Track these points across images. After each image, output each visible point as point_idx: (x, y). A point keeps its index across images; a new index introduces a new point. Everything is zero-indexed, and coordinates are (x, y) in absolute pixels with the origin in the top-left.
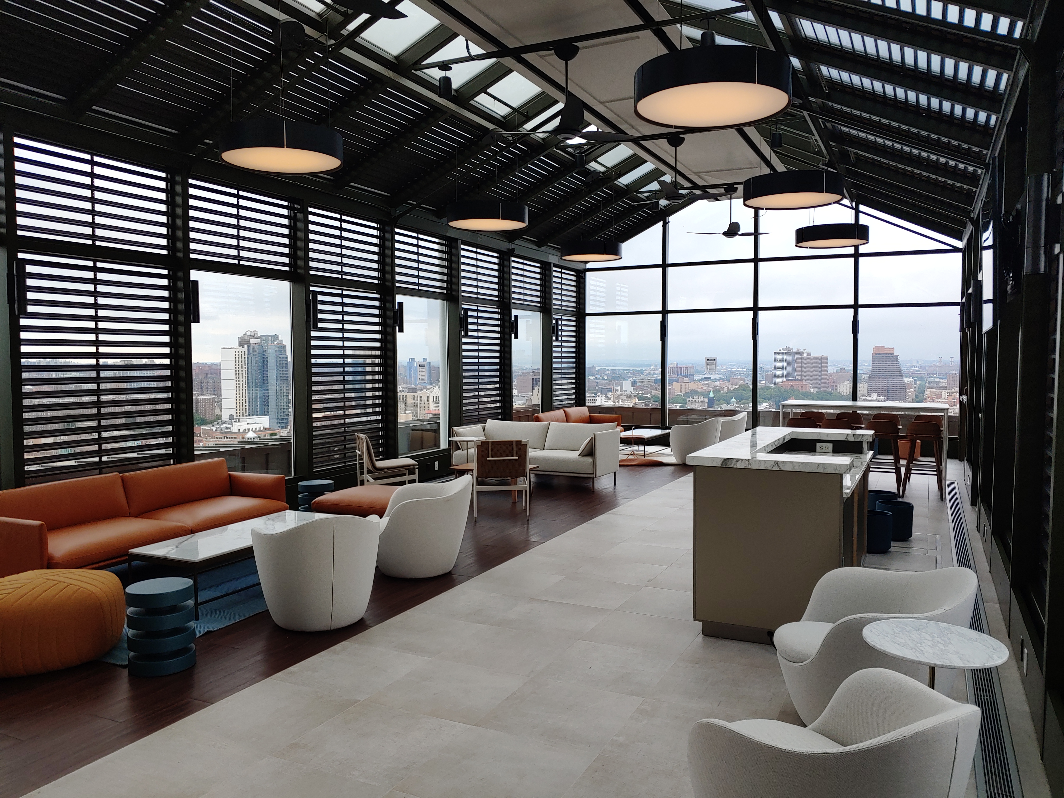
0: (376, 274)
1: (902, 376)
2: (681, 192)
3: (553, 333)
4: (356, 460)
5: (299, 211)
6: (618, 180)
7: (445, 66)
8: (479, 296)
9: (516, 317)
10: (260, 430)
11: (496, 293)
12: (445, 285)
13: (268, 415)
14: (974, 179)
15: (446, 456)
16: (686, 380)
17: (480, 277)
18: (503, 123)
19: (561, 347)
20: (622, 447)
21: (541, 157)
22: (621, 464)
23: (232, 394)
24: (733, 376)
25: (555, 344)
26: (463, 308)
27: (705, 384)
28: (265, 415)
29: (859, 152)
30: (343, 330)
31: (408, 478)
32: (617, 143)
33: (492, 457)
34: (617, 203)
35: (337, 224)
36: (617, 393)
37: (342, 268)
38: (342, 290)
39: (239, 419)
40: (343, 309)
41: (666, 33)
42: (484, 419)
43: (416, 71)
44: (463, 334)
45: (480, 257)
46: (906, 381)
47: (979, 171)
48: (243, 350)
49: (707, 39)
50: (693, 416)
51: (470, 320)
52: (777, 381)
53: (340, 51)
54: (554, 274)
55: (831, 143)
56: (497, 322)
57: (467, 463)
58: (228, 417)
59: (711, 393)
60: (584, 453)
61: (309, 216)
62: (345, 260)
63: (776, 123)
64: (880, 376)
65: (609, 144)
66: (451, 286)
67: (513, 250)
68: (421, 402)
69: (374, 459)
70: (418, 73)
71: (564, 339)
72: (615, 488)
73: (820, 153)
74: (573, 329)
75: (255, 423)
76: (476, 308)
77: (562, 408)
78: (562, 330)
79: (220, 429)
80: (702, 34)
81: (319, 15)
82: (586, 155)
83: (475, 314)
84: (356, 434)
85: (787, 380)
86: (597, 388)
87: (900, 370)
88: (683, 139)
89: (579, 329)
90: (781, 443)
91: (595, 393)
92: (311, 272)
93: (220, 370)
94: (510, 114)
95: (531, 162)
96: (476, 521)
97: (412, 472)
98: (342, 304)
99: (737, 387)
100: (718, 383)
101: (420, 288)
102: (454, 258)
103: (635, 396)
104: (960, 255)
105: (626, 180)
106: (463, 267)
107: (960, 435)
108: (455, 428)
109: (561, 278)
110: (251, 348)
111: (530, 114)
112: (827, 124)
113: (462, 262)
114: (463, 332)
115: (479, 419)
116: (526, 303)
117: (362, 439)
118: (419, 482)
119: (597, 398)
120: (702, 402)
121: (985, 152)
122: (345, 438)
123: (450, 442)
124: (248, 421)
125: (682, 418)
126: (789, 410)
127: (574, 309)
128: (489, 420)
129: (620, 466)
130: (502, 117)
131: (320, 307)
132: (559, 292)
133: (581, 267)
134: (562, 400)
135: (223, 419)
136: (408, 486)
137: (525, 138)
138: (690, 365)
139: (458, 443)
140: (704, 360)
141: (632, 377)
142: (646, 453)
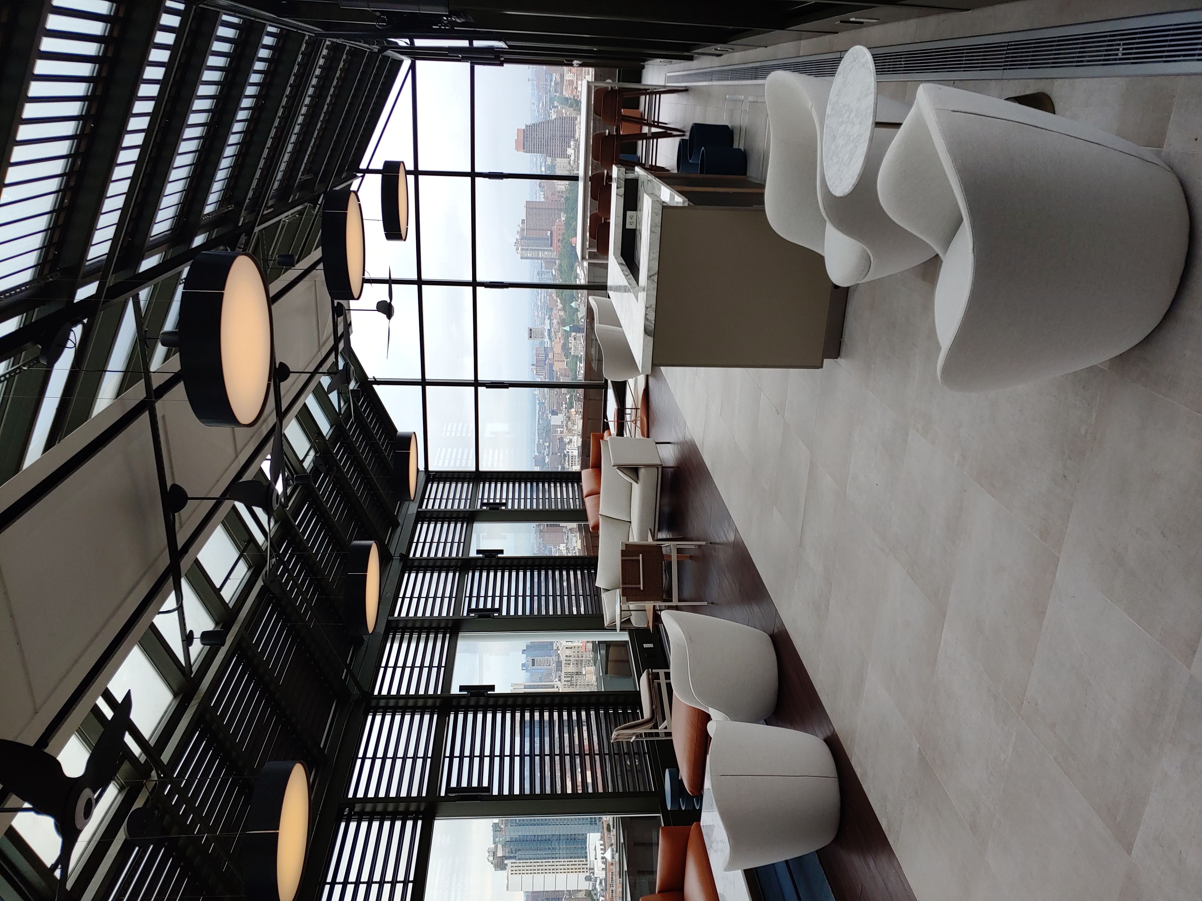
0: (427, 717)
1: (548, 121)
2: (341, 367)
3: (498, 509)
4: (642, 741)
5: (352, 809)
6: (325, 435)
7: (188, 639)
8: (454, 595)
9: (478, 552)
10: (604, 845)
11: (451, 575)
12: (440, 636)
13: (586, 834)
14: (336, 49)
15: (637, 635)
16: (550, 356)
17: (432, 594)
18: (255, 569)
19: (513, 499)
20: (627, 434)
21: (296, 524)
22: (646, 435)
23: (561, 877)
24: (546, 305)
25: (510, 507)
26: (468, 614)
27: (556, 335)
28: (586, 838)
29: (302, 169)
30: (492, 757)
31: (663, 681)
32: (283, 438)
33: (640, 584)
34: (351, 437)
35: (368, 763)
36: (564, 431)
37: (419, 758)
38: (445, 757)
39: (590, 869)
40: (467, 757)
41: (160, 385)
42: (595, 589)
43: (192, 672)
44: (497, 615)
45: (408, 594)
46: (554, 117)
47: (328, 43)
48: (509, 865)
49: (169, 341)
50: (593, 352)
51: (481, 606)
52: (553, 256)
53: (166, 764)
54: (430, 507)
55: (290, 201)
56: (484, 574)
57: (645, 610)
58: (588, 882)
59: (565, 328)
60: (635, 477)
61: (358, 796)
62: (411, 753)
63: (266, 261)
64: (548, 144)
65: (284, 447)
66: (442, 628)
67: (401, 555)
68: (573, 656)
69: (641, 720)
70: (195, 669)
71: (504, 496)
72: (674, 443)
73: (301, 213)
74: (493, 485)
75: (595, 850)
76: (467, 599)
77: (583, 499)
78: (495, 499)
79: (602, 892)
80: (163, 344)
81: (120, 790)
82: (296, 473)
83: (474, 600)
84: (612, 741)
85: (551, 246)
86: (559, 454)
87: (541, 123)
88: (281, 364)
89: (494, 479)
90: (626, 268)
91: (565, 456)
92: (424, 794)
93: (533, 892)
94: (247, 561)
95: (301, 535)
96: (712, 603)
97: (657, 676)
98: (461, 757)
99: (559, 301)
100: (555, 321)
101: (443, 664)
102: (409, 625)
103: (568, 412)
104: (418, 62)
105: (325, 427)
106: (420, 614)
107: (616, 67)
108: (606, 625)
109: (435, 499)
110: (507, 855)
111: (247, 538)
112: (269, 205)
113: (415, 615)
114: (495, 615)
115: (594, 595)
116: (462, 541)
117: (618, 736)
118: (668, 667)
119: (570, 454)
120: (575, 339)
121: (307, 38)
122: (616, 754)
123: (622, 630)
124: (593, 858)
125: (594, 365)
126: (587, 251)
127: (471, 485)
128: (596, 585)
129: (648, 437)
130: (249, 569)
131: (464, 784)
132: (450, 501)
133: (422, 477)
134: (574, 498)
135: (591, 889)
136: (672, 681)
137: (275, 544)
138: (534, 351)
139: (623, 620)
140: (531, 341)
141: (547, 415)
142: (634, 407)
